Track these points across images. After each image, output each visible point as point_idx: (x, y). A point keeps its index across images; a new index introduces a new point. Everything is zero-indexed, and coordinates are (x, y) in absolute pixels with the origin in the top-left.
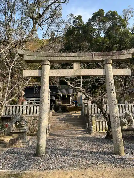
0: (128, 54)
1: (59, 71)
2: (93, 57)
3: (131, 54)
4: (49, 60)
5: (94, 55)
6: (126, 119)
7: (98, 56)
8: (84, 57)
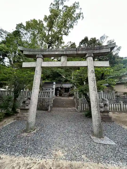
0: (107, 48)
1: (49, 62)
2: (77, 51)
3: (110, 48)
4: (42, 54)
5: (78, 50)
6: (103, 103)
7: (82, 50)
8: (69, 51)
